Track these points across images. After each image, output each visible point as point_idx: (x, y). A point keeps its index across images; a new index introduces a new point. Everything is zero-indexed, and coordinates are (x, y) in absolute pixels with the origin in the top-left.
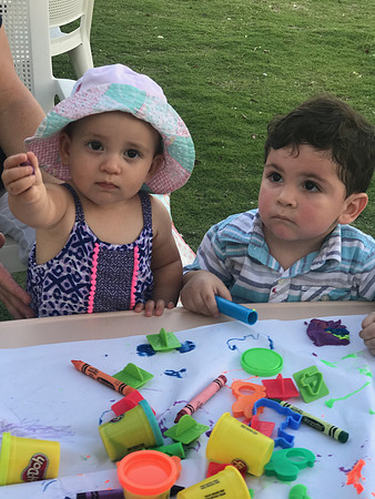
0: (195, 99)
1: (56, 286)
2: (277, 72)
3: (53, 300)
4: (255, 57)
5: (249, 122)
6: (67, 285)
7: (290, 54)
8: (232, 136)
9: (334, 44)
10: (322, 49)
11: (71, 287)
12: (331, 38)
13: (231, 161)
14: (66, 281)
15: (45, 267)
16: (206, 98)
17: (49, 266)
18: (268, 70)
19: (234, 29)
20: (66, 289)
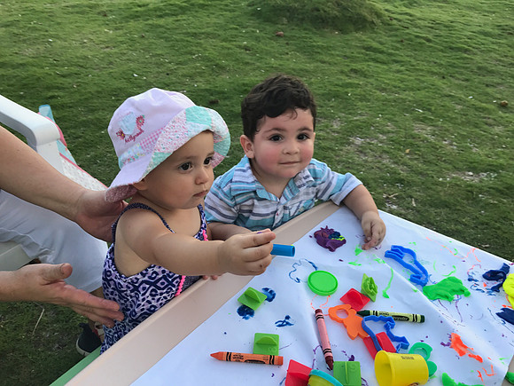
0: (13, 67)
1: (153, 287)
2: (58, 37)
3: (150, 298)
4: (35, 29)
5: (64, 76)
6: (163, 284)
7: (59, 24)
8: (58, 88)
9: (82, 13)
10: (77, 17)
11: (166, 283)
12: (77, 9)
13: (70, 107)
14: (163, 280)
15: (140, 276)
16: (21, 64)
17: (144, 275)
18: (51, 37)
19: (7, 11)
20: (162, 287)
